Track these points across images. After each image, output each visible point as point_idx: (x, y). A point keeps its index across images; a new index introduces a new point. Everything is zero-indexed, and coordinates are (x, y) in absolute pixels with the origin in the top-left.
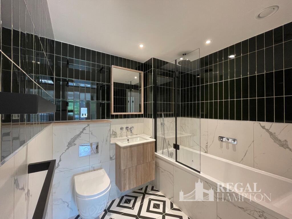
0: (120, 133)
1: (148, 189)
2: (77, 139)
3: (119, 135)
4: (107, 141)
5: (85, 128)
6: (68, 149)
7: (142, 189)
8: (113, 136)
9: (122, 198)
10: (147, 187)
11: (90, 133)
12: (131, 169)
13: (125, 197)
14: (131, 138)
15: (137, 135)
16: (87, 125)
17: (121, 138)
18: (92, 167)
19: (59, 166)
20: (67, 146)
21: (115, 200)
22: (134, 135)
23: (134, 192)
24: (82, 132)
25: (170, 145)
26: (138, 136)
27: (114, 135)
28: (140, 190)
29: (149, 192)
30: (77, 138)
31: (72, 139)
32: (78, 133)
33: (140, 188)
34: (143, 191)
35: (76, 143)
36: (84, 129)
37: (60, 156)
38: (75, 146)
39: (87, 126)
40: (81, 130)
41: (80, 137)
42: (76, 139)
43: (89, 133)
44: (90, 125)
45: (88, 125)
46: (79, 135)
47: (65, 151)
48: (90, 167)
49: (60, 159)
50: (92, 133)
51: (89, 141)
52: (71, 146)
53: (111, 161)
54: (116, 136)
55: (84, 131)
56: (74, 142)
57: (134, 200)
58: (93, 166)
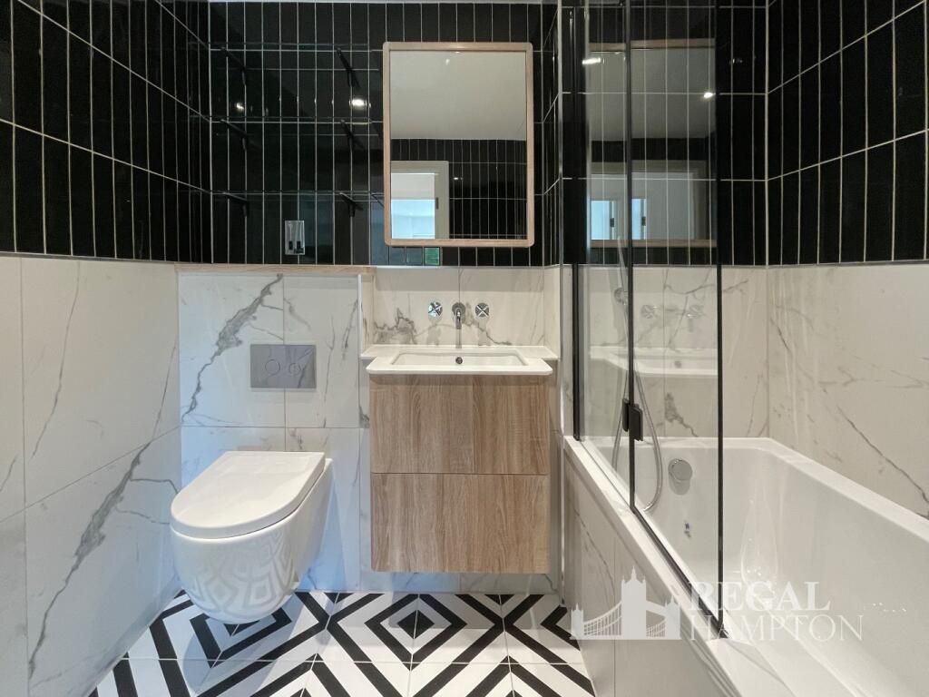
0: (430, 328)
1: (531, 610)
2: (246, 323)
3: (426, 335)
4: (346, 345)
5: (268, 287)
6: (218, 354)
7: (506, 598)
8: (400, 336)
9: (411, 598)
10: (533, 599)
11: (287, 306)
12: (415, 483)
13: (419, 600)
14: (476, 355)
15: (508, 344)
16: (276, 278)
17: (432, 348)
18: (293, 435)
19: (196, 404)
20: (217, 344)
21: (380, 595)
22: (497, 343)
23: (466, 598)
24: (259, 301)
25: (677, 417)
26: (514, 348)
27: (403, 330)
28: (494, 597)
29: (529, 627)
30: (247, 319)
31: (230, 321)
32: (247, 303)
33: (499, 592)
34: (503, 611)
35: (240, 338)
36: (266, 291)
37: (199, 375)
38: (240, 347)
39: (275, 282)
40: (258, 294)
41: (255, 318)
42: (242, 324)
43: (281, 307)
44: (285, 278)
45: (280, 277)
46: (249, 312)
47: (212, 359)
48: (288, 435)
49: (199, 384)
50: (291, 310)
51: (282, 337)
52: (227, 347)
53: (362, 429)
54: (413, 337)
55: (267, 298)
56: (237, 335)
57: (441, 630)
58: (297, 434)
